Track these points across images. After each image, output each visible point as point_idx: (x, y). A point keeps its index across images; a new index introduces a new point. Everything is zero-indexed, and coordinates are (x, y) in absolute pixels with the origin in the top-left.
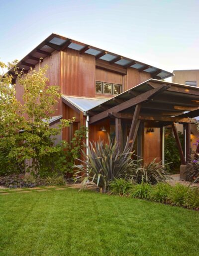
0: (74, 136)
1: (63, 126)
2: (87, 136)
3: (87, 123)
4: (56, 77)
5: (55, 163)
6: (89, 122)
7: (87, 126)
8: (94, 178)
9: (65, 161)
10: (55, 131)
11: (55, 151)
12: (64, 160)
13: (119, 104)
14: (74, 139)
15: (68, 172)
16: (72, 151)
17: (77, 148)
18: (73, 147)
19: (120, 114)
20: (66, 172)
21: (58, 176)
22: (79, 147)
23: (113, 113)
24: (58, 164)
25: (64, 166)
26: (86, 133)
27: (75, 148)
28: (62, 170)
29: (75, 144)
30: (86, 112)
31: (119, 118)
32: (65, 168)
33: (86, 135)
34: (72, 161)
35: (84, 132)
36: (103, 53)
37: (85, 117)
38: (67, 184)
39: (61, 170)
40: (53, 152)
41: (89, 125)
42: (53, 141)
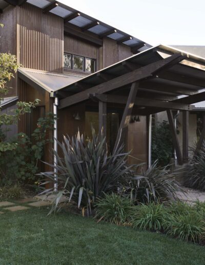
0: (36, 127)
1: (21, 112)
2: (55, 126)
3: (55, 108)
4: (10, 42)
5: (9, 165)
6: (57, 106)
7: (55, 112)
8: (72, 193)
9: (23, 163)
10: (8, 119)
11: (8, 149)
12: (22, 160)
13: (106, 81)
14: (37, 131)
15: (27, 179)
16: (34, 147)
17: (40, 144)
18: (34, 142)
19: (106, 96)
20: (24, 178)
21: (13, 185)
22: (44, 141)
23: (96, 94)
24: (12, 167)
25: (21, 169)
26: (54, 122)
27: (38, 143)
28: (19, 175)
29: (37, 138)
30: (55, 92)
31: (104, 102)
32: (23, 173)
33: (53, 125)
34: (33, 162)
35: (52, 120)
36: (75, 13)
37: (53, 99)
38: (26, 197)
39: (17, 175)
40: (5, 150)
41: (58, 110)
42: (5, 133)
